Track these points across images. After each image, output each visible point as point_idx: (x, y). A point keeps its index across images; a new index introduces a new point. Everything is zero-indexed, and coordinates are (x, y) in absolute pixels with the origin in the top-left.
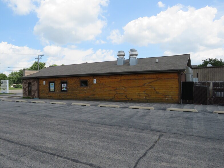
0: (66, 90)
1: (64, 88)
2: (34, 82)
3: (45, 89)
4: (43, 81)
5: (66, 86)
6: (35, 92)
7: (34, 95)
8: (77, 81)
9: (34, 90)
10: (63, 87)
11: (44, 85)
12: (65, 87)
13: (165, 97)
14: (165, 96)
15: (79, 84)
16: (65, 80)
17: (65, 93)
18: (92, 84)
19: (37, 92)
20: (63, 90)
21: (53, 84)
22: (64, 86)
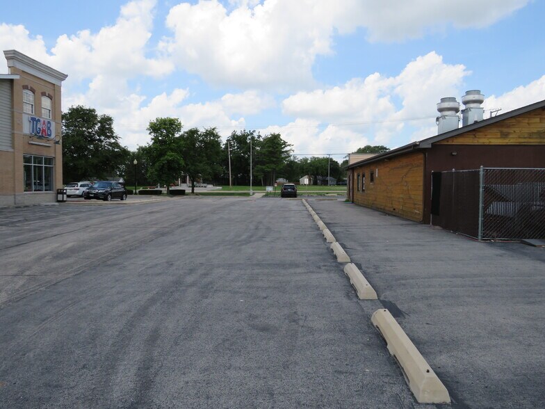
5: (365, 182)
8: (369, 172)
11: (356, 180)
13: (415, 208)
15: (370, 179)
17: (364, 194)
18: (375, 179)
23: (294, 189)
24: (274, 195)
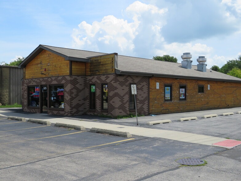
0: (184, 98)
1: (182, 96)
2: (142, 84)
3: (158, 97)
4: (156, 82)
5: (184, 92)
6: (142, 102)
7: (142, 108)
8: (195, 86)
9: (142, 99)
10: (181, 94)
11: (158, 89)
12: (183, 94)
14: (240, 101)
15: (197, 90)
16: (184, 83)
17: (184, 102)
18: (207, 91)
19: (146, 102)
20: (181, 98)
21: (169, 88)
22: (182, 92)
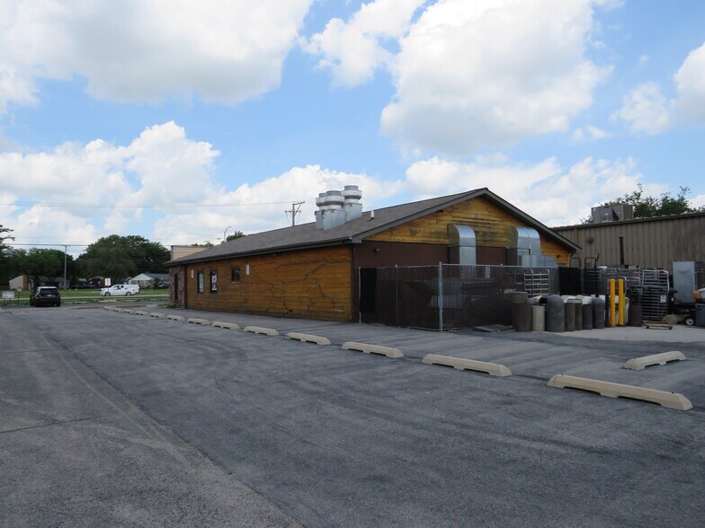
0: (216, 289)
2: (181, 274)
3: (193, 287)
4: (192, 269)
5: (216, 281)
7: (181, 300)
8: (228, 270)
9: (181, 290)
11: (192, 279)
13: (334, 307)
14: (334, 303)
15: (230, 277)
16: (214, 266)
17: (215, 296)
18: (245, 276)
19: (183, 294)
20: (213, 289)
21: (203, 276)
23: (57, 294)
24: (18, 304)
